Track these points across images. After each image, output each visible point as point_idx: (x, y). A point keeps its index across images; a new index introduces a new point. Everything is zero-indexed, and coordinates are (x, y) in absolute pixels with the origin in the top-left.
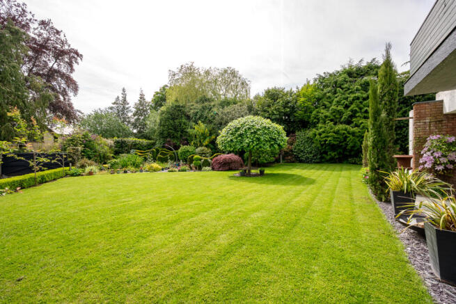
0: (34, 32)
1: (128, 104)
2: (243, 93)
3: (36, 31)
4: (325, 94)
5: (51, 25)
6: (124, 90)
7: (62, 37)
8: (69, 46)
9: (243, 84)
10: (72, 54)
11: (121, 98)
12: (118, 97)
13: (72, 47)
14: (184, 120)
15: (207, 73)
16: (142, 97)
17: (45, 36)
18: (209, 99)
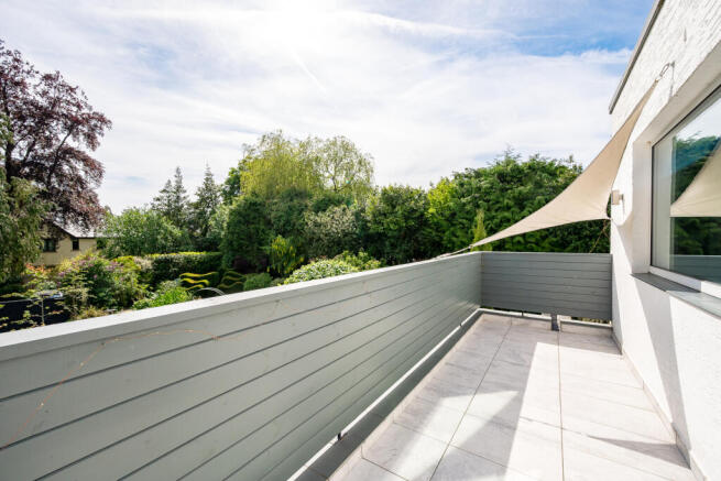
0: (34, 90)
1: (185, 192)
2: (362, 175)
3: (39, 89)
4: (464, 204)
5: (60, 80)
6: (178, 171)
7: (79, 96)
8: (91, 108)
9: (360, 163)
10: (93, 122)
11: (173, 184)
12: (169, 182)
13: (95, 110)
14: (262, 227)
15: (304, 146)
16: (209, 179)
17: (51, 95)
18: (301, 193)
